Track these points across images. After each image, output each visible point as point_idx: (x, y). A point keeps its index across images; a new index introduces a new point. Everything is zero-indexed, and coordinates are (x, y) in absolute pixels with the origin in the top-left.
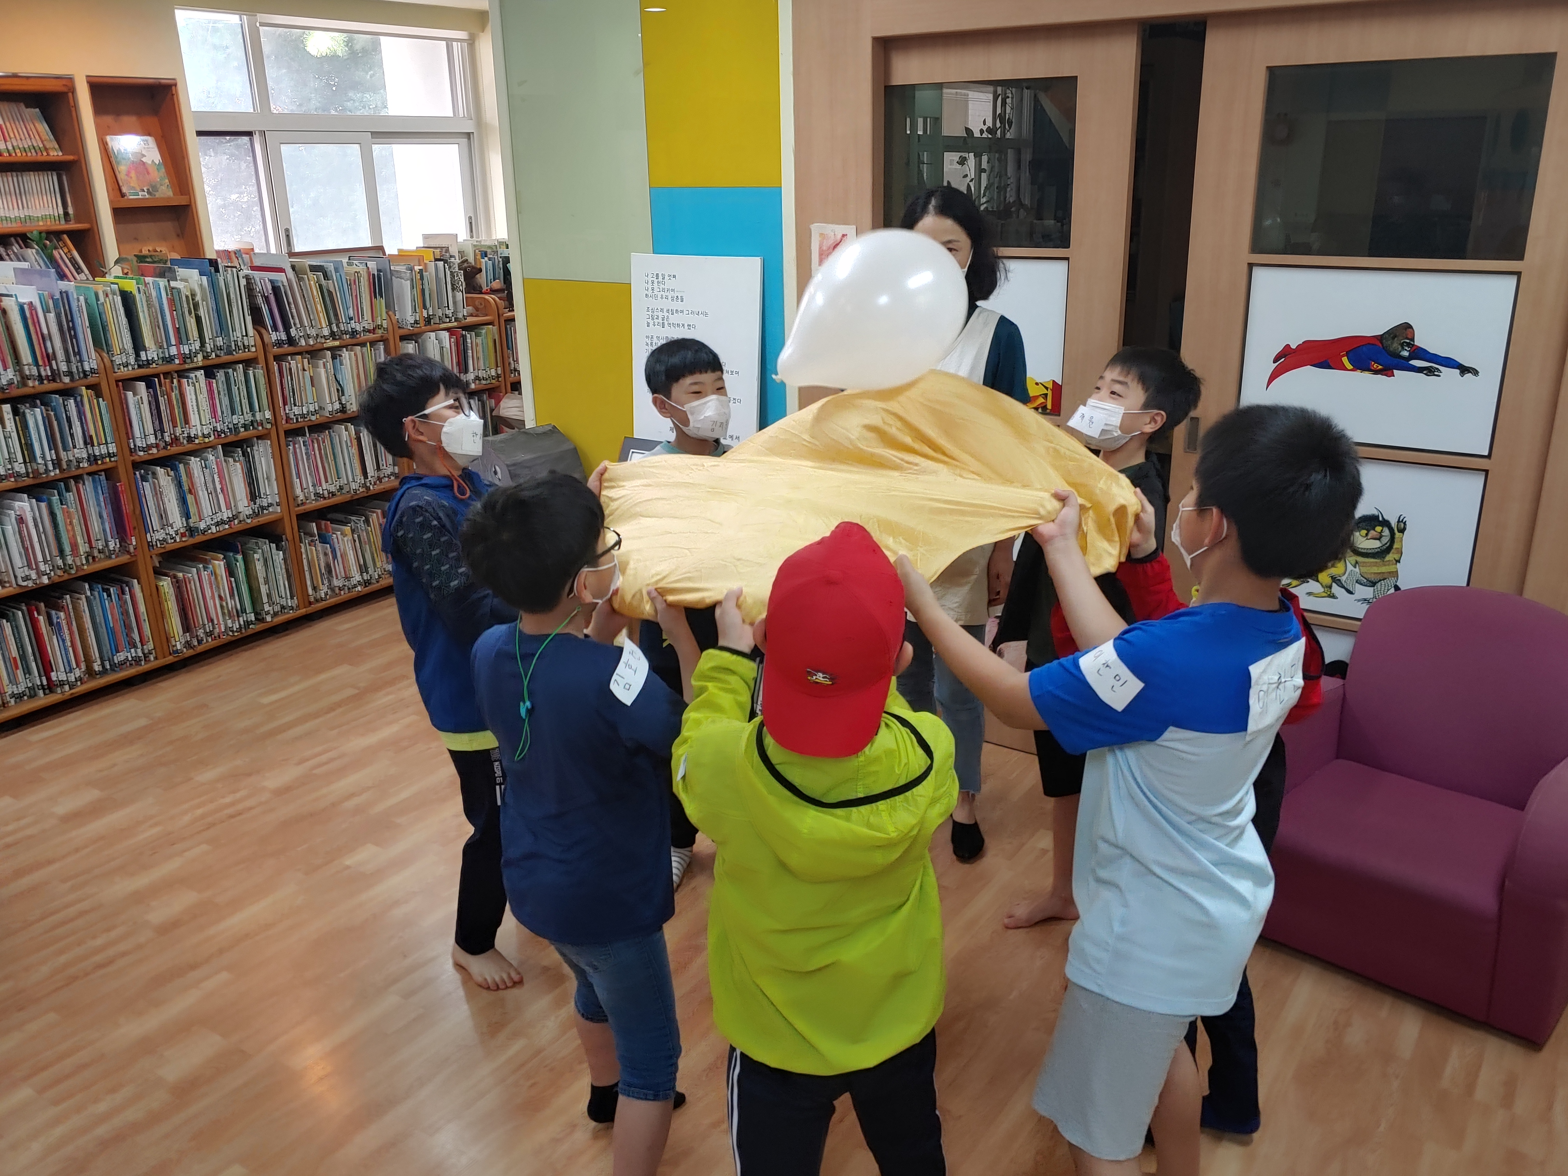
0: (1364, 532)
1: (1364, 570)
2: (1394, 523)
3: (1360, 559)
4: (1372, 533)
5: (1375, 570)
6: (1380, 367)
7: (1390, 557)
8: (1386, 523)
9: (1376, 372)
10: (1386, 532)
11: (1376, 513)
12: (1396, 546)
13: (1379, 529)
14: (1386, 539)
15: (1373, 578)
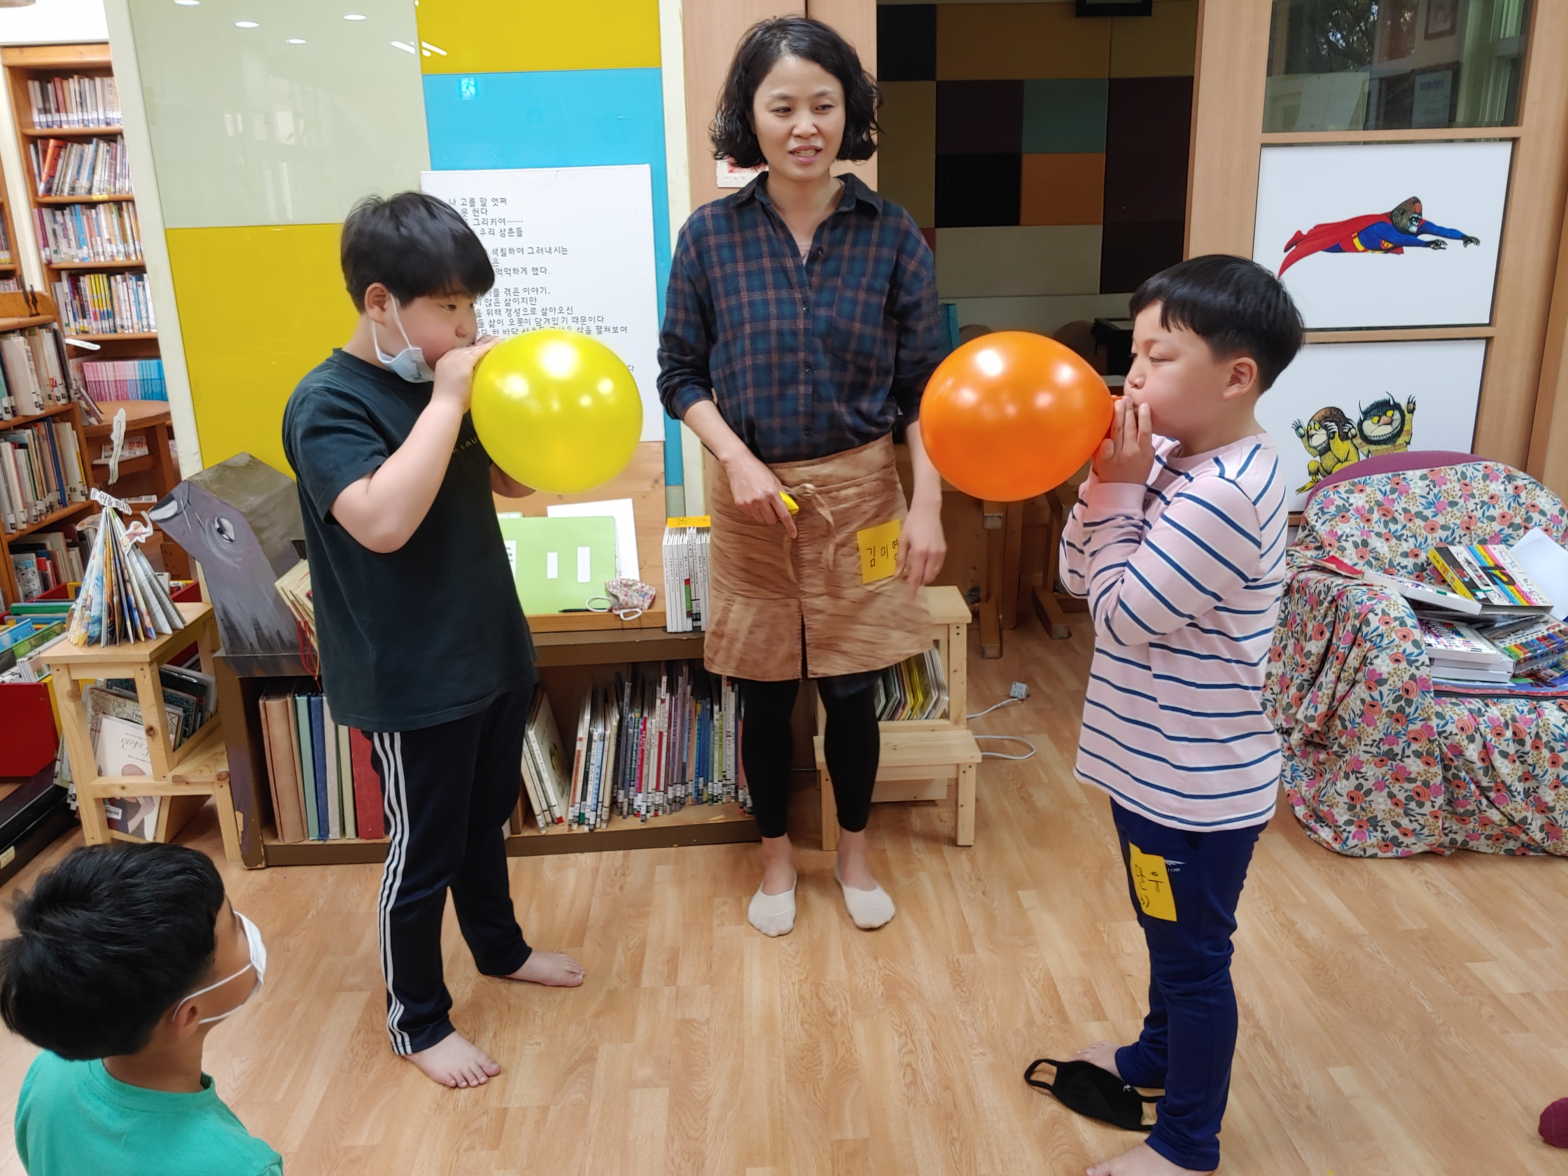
0: (1376, 419)
2: (1404, 406)
3: (1373, 447)
4: (1384, 419)
6: (1390, 245)
7: (1401, 440)
8: (1397, 407)
9: (1387, 251)
10: (1397, 415)
11: (1387, 397)
12: (1406, 428)
13: (1390, 413)
14: (1396, 423)
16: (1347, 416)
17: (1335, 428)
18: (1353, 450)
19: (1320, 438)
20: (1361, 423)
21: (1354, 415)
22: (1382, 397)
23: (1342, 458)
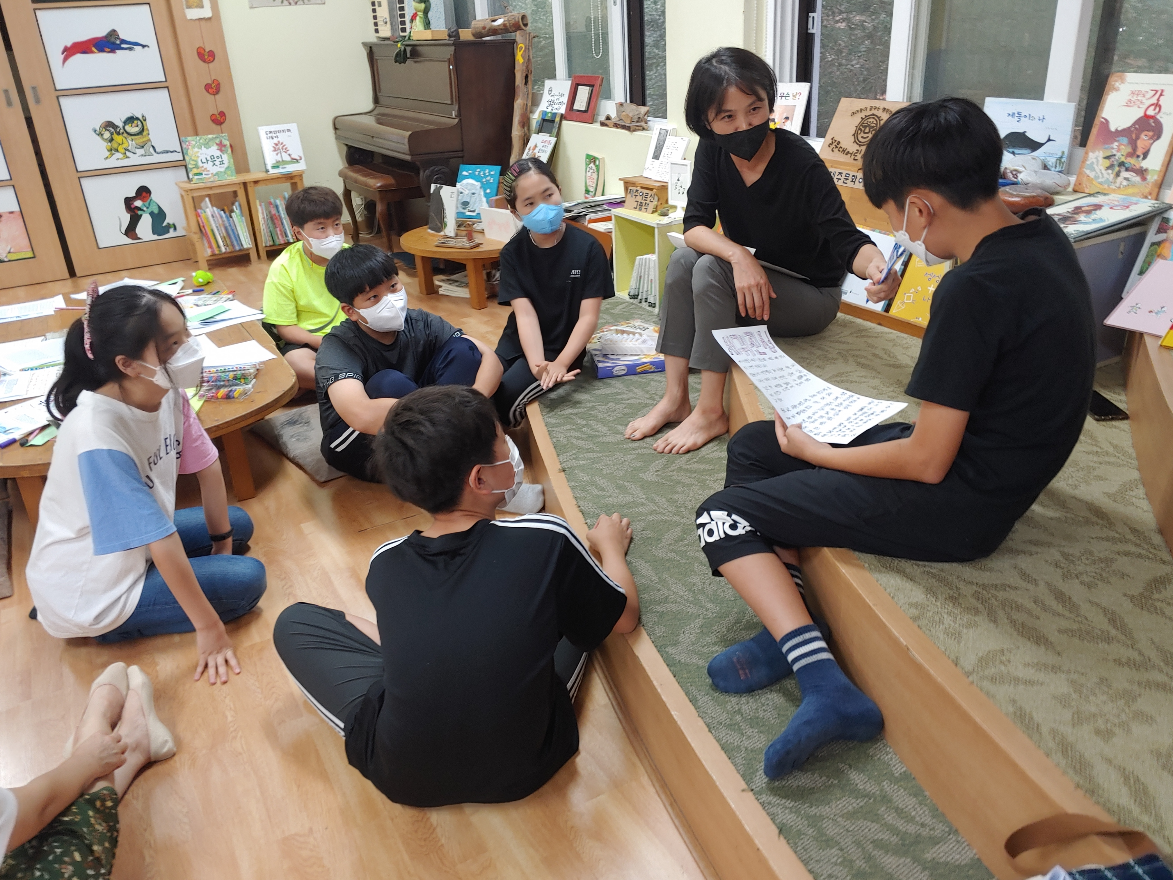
0: (130, 125)
1: (137, 141)
2: (141, 118)
3: (133, 137)
4: (134, 125)
5: (141, 140)
6: (110, 50)
7: (145, 133)
8: (137, 119)
10: (139, 123)
11: (132, 115)
12: (145, 128)
13: (136, 122)
14: (140, 126)
15: (142, 145)
16: (117, 124)
17: (112, 130)
18: (124, 139)
19: (107, 135)
20: (124, 127)
21: (120, 124)
22: (130, 115)
23: (121, 142)
